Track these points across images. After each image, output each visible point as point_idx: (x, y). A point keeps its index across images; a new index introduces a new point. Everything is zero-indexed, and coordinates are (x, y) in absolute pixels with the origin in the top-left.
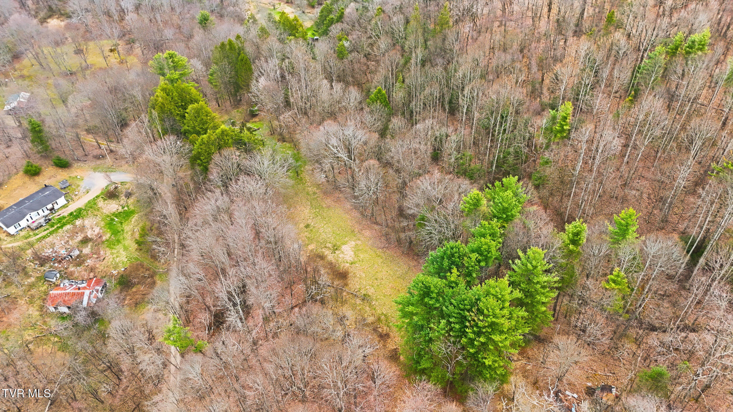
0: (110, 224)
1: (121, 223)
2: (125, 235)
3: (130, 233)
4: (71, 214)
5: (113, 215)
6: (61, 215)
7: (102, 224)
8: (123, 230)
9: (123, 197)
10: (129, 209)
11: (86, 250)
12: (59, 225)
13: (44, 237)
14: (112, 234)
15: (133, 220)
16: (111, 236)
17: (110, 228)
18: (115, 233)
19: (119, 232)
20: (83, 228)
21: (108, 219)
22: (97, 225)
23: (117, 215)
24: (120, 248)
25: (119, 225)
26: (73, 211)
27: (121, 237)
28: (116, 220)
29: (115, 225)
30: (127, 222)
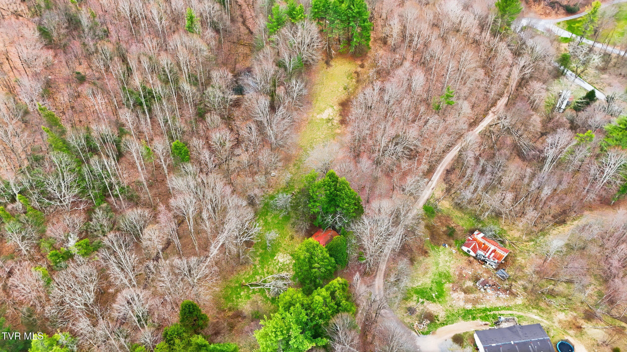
0: (440, 295)
1: (431, 289)
2: (433, 277)
3: (428, 276)
4: (474, 318)
5: (435, 301)
6: (484, 323)
7: (448, 298)
8: (432, 282)
9: (418, 312)
10: (418, 298)
11: (469, 284)
12: (489, 313)
13: (504, 308)
14: (443, 284)
15: (420, 284)
16: (444, 283)
17: (442, 290)
18: (440, 284)
19: (436, 283)
20: (467, 301)
21: (440, 300)
22: (453, 299)
23: (431, 299)
24: (442, 268)
25: (433, 289)
26: (472, 322)
27: (437, 277)
28: (434, 295)
29: (437, 292)
30: (426, 286)
